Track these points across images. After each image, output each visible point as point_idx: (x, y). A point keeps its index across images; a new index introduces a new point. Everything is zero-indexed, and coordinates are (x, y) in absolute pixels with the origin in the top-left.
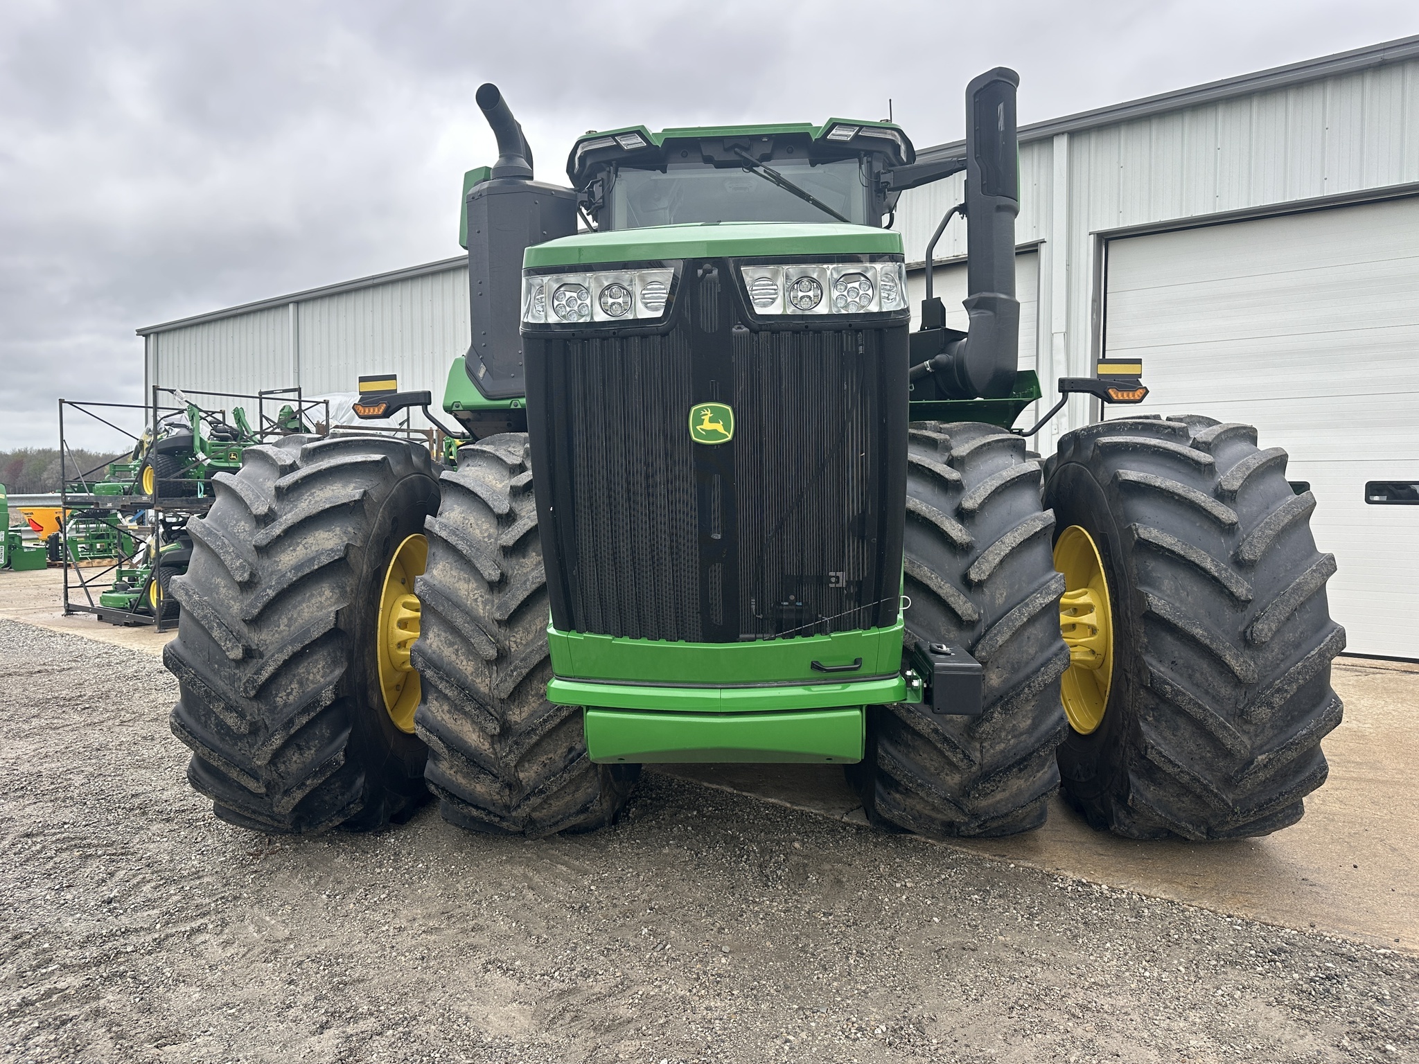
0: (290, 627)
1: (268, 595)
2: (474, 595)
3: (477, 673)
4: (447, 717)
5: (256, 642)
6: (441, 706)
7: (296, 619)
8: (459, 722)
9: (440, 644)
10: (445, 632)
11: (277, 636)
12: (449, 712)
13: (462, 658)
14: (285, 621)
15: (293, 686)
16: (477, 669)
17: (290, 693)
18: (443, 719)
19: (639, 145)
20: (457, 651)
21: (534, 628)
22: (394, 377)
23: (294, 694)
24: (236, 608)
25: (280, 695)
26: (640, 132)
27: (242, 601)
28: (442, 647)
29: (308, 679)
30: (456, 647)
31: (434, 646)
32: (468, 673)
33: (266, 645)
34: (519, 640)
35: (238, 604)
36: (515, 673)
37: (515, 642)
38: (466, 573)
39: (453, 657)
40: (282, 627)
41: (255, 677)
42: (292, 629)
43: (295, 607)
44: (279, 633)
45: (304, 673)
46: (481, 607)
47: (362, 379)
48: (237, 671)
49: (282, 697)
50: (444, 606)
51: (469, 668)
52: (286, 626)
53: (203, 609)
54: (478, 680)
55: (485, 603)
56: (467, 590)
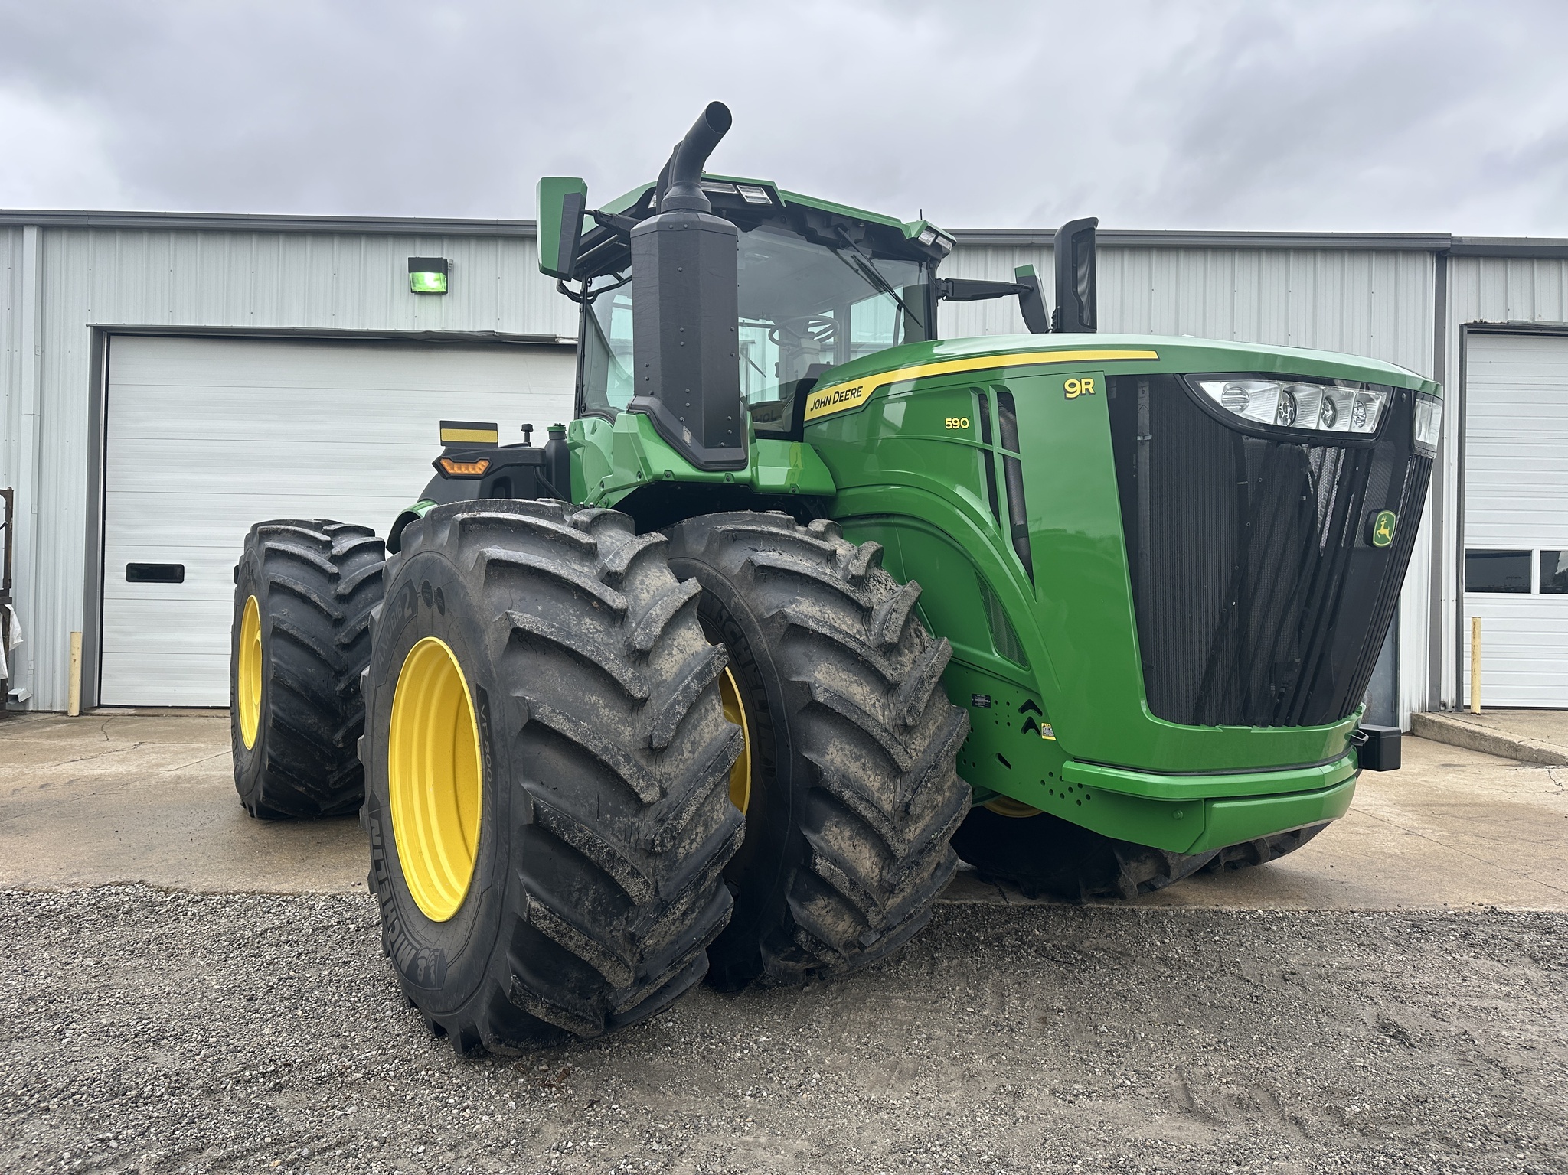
0: (694, 753)
1: (678, 712)
2: (871, 700)
3: (884, 788)
4: (846, 845)
5: (658, 777)
6: (841, 832)
7: (699, 742)
8: (858, 849)
9: (845, 759)
10: (849, 744)
11: (681, 766)
12: (850, 838)
13: (869, 772)
14: (689, 745)
15: (698, 831)
16: (883, 784)
17: (694, 840)
18: (841, 848)
19: (764, 202)
20: (864, 765)
21: (928, 732)
22: (493, 427)
23: (698, 840)
24: (627, 733)
25: (683, 844)
26: (769, 189)
27: (633, 725)
28: (847, 763)
29: (712, 818)
30: (863, 760)
31: (837, 762)
32: (874, 790)
33: (670, 779)
34: (918, 747)
35: (629, 729)
36: (929, 784)
37: (915, 749)
38: (855, 675)
39: (861, 772)
40: (686, 755)
41: (675, 823)
42: (696, 755)
43: (695, 727)
44: (684, 763)
45: (709, 811)
46: (880, 713)
47: (444, 425)
48: (635, 820)
49: (684, 847)
50: (857, 715)
51: (876, 784)
52: (690, 752)
53: (600, 738)
54: (883, 798)
55: (883, 708)
56: (863, 695)
